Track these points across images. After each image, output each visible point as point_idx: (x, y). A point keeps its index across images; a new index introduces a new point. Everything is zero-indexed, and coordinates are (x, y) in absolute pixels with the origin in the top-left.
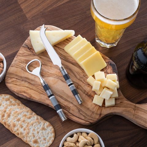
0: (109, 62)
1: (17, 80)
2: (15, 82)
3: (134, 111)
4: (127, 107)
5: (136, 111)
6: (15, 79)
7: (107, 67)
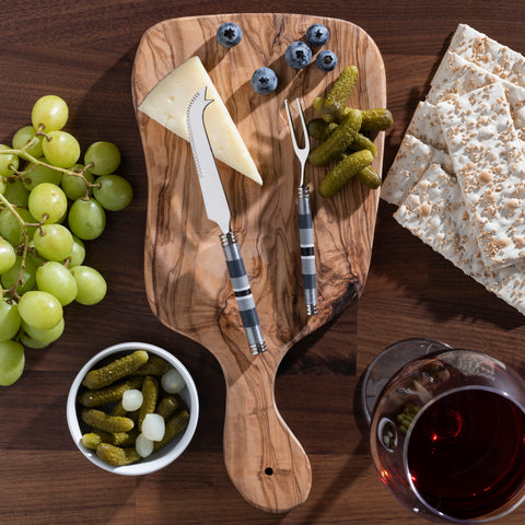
0: (357, 277)
1: (170, 60)
2: (161, 57)
3: (251, 411)
4: (252, 389)
5: (254, 416)
6: (168, 53)
7: (338, 282)
